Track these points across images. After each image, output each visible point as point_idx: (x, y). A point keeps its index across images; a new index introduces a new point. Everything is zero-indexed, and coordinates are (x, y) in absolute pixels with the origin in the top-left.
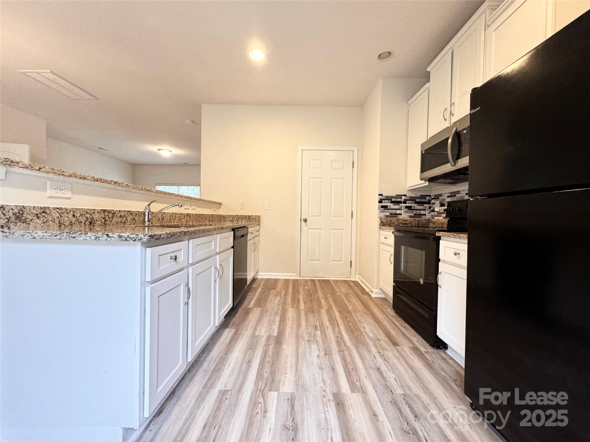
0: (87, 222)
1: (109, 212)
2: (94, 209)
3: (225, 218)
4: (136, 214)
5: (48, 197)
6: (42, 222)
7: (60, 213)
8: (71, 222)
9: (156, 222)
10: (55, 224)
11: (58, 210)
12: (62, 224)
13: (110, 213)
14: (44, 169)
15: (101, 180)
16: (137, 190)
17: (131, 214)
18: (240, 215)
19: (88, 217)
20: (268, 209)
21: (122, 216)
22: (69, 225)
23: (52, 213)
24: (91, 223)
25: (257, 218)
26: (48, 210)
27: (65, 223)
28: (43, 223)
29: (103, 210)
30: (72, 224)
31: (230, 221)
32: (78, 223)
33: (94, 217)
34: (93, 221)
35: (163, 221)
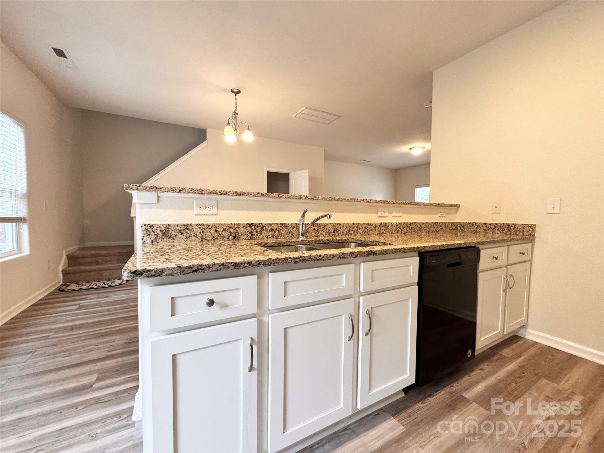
0: (231, 237)
1: (256, 225)
2: (238, 224)
3: (463, 227)
4: (294, 226)
5: (196, 215)
6: (185, 237)
7: (202, 228)
8: (214, 237)
9: (325, 235)
10: (198, 239)
11: (200, 226)
12: (204, 239)
13: (258, 227)
14: (184, 190)
15: (245, 194)
16: (295, 199)
17: (286, 226)
18: (491, 222)
19: (232, 231)
20: (556, 211)
21: (273, 230)
22: (212, 240)
23: (194, 229)
24: (235, 237)
25: (527, 229)
26: (190, 227)
27: (207, 238)
28: (187, 238)
29: (249, 224)
30: (214, 238)
31: (471, 232)
32: (220, 238)
33: (239, 231)
34: (238, 236)
35: (337, 234)
